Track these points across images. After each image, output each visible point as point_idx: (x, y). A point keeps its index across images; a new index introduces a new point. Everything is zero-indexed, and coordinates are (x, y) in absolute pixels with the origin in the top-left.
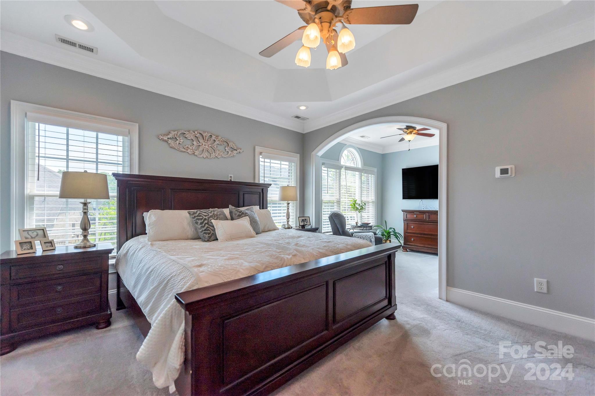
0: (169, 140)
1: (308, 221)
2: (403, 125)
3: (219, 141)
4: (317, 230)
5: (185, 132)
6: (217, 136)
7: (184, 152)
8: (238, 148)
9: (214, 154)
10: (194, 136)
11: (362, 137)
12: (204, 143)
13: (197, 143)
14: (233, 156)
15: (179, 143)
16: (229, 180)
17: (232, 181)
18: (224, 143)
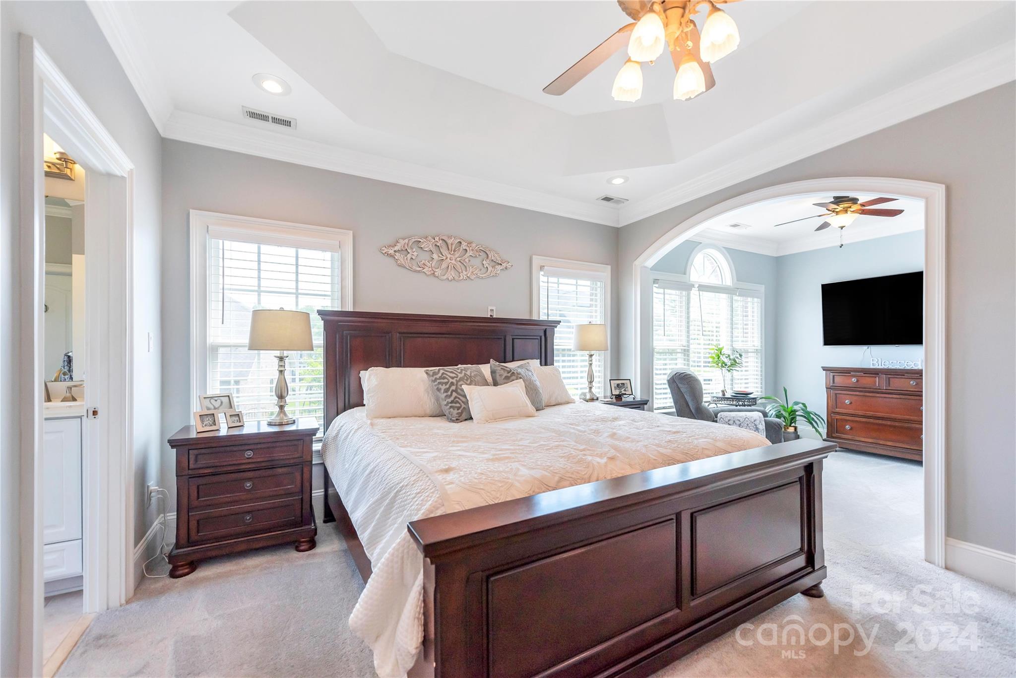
0: (397, 254)
1: (627, 388)
2: (828, 197)
3: (472, 250)
4: (646, 404)
5: (420, 240)
6: (470, 243)
7: (419, 272)
8: (504, 261)
9: (465, 273)
10: (434, 245)
11: (735, 226)
12: (449, 256)
13: (439, 256)
14: (496, 276)
15: (412, 258)
16: (489, 316)
17: (494, 317)
18: (481, 254)
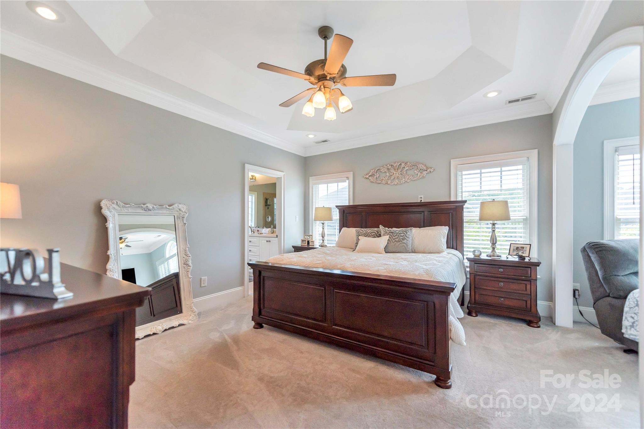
0: (370, 177)
1: (526, 251)
3: (408, 166)
4: (538, 266)
5: (380, 168)
6: (406, 163)
7: (380, 183)
8: (428, 168)
9: (404, 179)
10: (387, 169)
12: (395, 173)
13: (390, 174)
14: (423, 177)
15: (377, 178)
16: (419, 202)
17: (423, 201)
18: (413, 167)
